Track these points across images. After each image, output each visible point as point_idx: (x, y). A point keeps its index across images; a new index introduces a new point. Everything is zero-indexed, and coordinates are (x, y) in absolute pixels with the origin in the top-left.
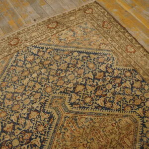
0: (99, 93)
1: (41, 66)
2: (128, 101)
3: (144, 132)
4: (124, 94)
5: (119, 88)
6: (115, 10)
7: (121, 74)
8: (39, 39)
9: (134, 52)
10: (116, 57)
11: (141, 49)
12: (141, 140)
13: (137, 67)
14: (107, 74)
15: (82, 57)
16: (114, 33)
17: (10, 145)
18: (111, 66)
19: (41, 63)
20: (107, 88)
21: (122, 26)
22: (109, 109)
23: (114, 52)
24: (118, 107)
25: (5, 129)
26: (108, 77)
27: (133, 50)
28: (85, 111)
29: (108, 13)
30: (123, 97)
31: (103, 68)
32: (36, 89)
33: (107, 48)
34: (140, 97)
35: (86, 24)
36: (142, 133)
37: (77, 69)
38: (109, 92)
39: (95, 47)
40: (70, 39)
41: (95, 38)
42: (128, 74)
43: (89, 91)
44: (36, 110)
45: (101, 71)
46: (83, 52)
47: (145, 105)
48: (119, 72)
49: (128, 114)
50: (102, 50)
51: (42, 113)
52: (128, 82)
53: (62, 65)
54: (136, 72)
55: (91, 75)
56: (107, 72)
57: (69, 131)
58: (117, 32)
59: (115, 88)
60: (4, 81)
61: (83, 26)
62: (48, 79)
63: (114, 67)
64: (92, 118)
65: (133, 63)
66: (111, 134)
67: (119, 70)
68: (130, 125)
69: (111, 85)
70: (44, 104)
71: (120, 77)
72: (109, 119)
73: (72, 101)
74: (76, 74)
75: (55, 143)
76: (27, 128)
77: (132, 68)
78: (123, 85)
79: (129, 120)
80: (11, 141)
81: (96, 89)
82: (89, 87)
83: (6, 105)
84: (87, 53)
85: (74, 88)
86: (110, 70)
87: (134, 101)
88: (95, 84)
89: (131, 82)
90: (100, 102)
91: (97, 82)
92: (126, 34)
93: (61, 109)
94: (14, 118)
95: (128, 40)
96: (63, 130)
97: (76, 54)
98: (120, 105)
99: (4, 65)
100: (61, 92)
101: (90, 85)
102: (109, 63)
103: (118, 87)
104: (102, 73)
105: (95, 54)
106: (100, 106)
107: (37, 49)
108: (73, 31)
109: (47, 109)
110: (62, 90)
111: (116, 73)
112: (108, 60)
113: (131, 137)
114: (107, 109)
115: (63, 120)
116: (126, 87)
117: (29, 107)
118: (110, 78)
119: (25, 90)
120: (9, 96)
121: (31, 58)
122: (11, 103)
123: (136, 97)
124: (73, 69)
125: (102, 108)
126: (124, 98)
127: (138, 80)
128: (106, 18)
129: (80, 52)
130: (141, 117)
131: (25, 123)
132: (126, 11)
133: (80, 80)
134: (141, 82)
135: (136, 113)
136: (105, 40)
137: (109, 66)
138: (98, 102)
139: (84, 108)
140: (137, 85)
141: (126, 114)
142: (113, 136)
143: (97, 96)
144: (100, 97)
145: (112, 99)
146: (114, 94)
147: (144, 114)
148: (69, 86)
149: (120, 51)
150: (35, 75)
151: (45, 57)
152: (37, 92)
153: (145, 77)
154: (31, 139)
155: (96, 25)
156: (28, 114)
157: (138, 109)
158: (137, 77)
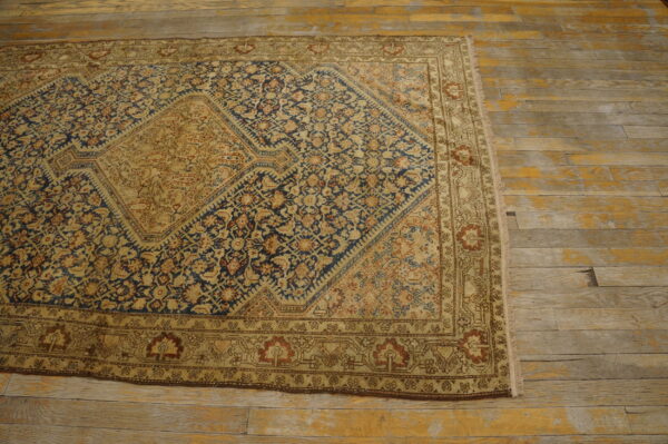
0: (243, 221)
1: (372, 170)
2: (186, 254)
3: (122, 238)
4: (203, 257)
5: (219, 257)
7: (241, 282)
9: (262, 352)
10: (284, 302)
11: (255, 378)
12: (119, 225)
13: (225, 325)
14: (264, 257)
15: (337, 242)
17: (272, 90)
18: (274, 279)
19: (379, 172)
20: (237, 240)
22: (204, 217)
23: (298, 309)
24: (192, 231)
25: (300, 92)
26: (256, 256)
27: (269, 354)
28: (235, 186)
30: (200, 251)
31: (283, 261)
32: (331, 145)
33: (322, 303)
34: (171, 276)
35: (429, 307)
36: (125, 235)
37: (318, 217)
38: (230, 236)
40: (405, 248)
41: (371, 298)
42: (228, 295)
43: (259, 210)
44: (295, 131)
45: (278, 253)
46: (348, 249)
47: (152, 272)
48: (247, 283)
49: (169, 238)
50: (323, 289)
51: (283, 136)
52: (213, 280)
53: (347, 201)
54: (218, 313)
55: (287, 230)
56: (268, 262)
57: (226, 152)
59: (226, 251)
60: (383, 115)
61: (427, 298)
62: (336, 168)
63: (266, 283)
64: (215, 188)
65: (241, 324)
66: (170, 196)
67: (253, 286)
68: (152, 226)
69: (237, 248)
70: (296, 145)
71: (236, 275)
72: (191, 208)
73: (266, 179)
74: (309, 210)
75: (229, 131)
76: (280, 113)
77: (233, 312)
78: (218, 268)
79: (160, 229)
80: (277, 92)
81: (253, 223)
82: (267, 214)
83: (336, 104)
84: (341, 255)
85: (285, 193)
86: (266, 269)
87: (175, 263)
88: (264, 226)
89: (210, 288)
90: (227, 214)
91: (263, 230)
92: (326, 382)
94: (306, 105)
95: (305, 367)
96: (236, 146)
97: (355, 235)
98: (191, 236)
99: (417, 124)
100: (296, 172)
101: (268, 218)
102: (284, 280)
103: (223, 258)
104: (273, 251)
105: (327, 269)
106: (222, 208)
109: (284, 144)
110: (298, 176)
111: (250, 275)
112: (292, 283)
113: (138, 216)
114: (208, 214)
115: (250, 153)
116: (209, 269)
117: (308, 127)
118: (251, 257)
119: (342, 132)
120: (349, 112)
121: (403, 163)
122: (334, 111)
123: (177, 271)
124: (324, 212)
125: (215, 209)
126: (195, 251)
127: (199, 302)
128: (418, 371)
129: (352, 244)
130: (145, 250)
131: (287, 113)
133: (292, 209)
135: (157, 250)
136: (347, 315)
137: (277, 275)
138: (230, 210)
139: (240, 188)
140: (194, 293)
141: (172, 234)
142: (164, 196)
143: (240, 215)
144: (234, 219)
145: (214, 231)
146: (218, 243)
147: (143, 259)
148: (297, 188)
149: (292, 325)
150: (359, 154)
151: (389, 184)
152: (325, 144)
153: (191, 322)
154: (260, 111)
156: (297, 121)
157: (158, 258)
158: (208, 307)
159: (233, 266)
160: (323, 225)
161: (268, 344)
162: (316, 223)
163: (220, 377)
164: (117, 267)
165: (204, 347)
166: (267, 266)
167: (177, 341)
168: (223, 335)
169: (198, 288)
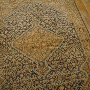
1: (36, 9)
2: (63, 32)
3: (63, 45)
4: (63, 29)
5: (62, 27)
6: (78, 2)
8: (41, 1)
9: (76, 18)
10: (67, 17)
11: (80, 18)
12: (60, 46)
13: (74, 23)
14: (60, 21)
15: (54, 12)
16: (72, 9)
17: (12, 29)
19: (37, 8)
21: (77, 8)
23: (68, 15)
24: (58, 32)
25: (13, 23)
27: (76, 17)
29: (74, 2)
31: (60, 18)
32: (30, 16)
34: (69, 33)
35: (62, 2)
38: (57, 26)
39: (61, 11)
40: (53, 5)
41: (63, 8)
42: (69, 24)
43: (49, 23)
44: (26, 22)
47: (69, 36)
48: (66, 22)
50: (63, 13)
51: (28, 23)
52: (67, 27)
53: (44, 12)
55: (53, 19)
56: (61, 20)
57: (34, 32)
58: (74, 9)
60: (21, 9)
61: (61, 2)
62: (37, 14)
63: (65, 20)
64: (45, 32)
65: (73, 21)
66: (50, 39)
68: (59, 40)
69: (59, 25)
70: (31, 21)
71: (65, 24)
72: (52, 34)
73: (41, 24)
74: (48, 16)
75: (27, 34)
76: (20, 26)
77: (72, 23)
78: (64, 27)
79: (59, 38)
80: (12, 27)
81: (53, 24)
82: (50, 22)
83: (17, 17)
84: (56, 11)
85: (44, 20)
91: (54, 22)
92: (77, 11)
93: (36, 24)
94: (17, 21)
95: (76, 13)
96: (32, 31)
99: (23, 5)
102: (63, 18)
104: (58, 20)
107: (38, 4)
108: (55, 3)
109: (31, 23)
110: (40, 19)
111: (64, 22)
112: (64, 16)
113: (57, 44)
114: (53, 31)
115: (34, 28)
117: (25, 20)
119: (26, 15)
120: (20, 14)
121: (34, 6)
122: (19, 17)
123: (67, 32)
124: (48, 14)
125: (51, 30)
127: (72, 28)
128: (72, 3)
129: (54, 10)
130: (65, 39)
131: (20, 24)
132: (83, 4)
133: (48, 19)
134: (73, 28)
136: (67, 10)
138: (51, 28)
139: (44, 27)
140: (70, 29)
141: (59, 36)
144: (53, 26)
145: (57, 29)
146: (59, 28)
147: (67, 39)
148: (43, 19)
149: (71, 15)
150: (32, 11)
151: (40, 7)
152: (30, 17)
153: (76, 28)
154: (20, 29)
155: (66, 4)
156: (23, 22)
157: (65, 36)
158: (72, 26)
159: (63, 24)
160: (50, 14)
161: (75, 18)
162: (51, 15)
163: (82, 22)
164: (70, 43)
165: (79, 25)
166: (62, 20)
167: (80, 29)
168: (76, 23)
169: (70, 28)
